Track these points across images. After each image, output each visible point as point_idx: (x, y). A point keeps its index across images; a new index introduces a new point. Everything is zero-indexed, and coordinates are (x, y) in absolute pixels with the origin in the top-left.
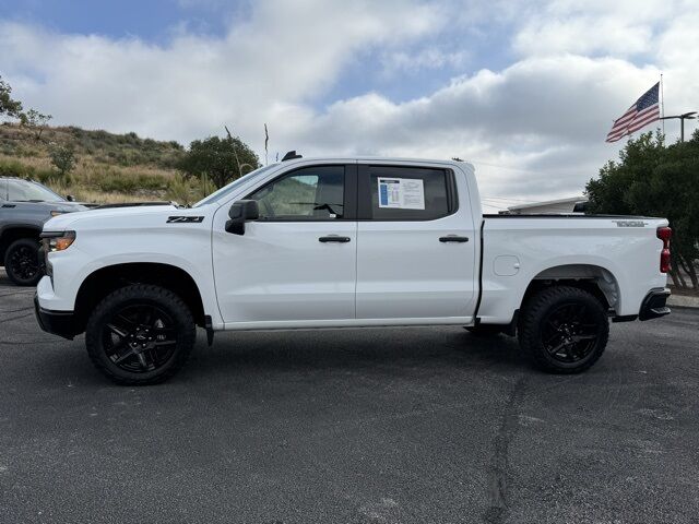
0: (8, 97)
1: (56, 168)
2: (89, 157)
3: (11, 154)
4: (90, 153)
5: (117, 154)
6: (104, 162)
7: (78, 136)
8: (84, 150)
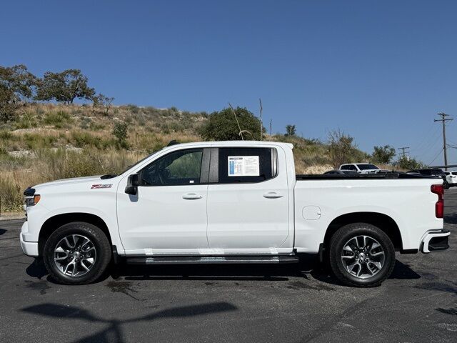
0: (86, 85)
1: (115, 138)
2: (141, 128)
3: (86, 128)
4: (143, 124)
5: (162, 124)
6: (152, 131)
7: (134, 112)
8: (137, 123)
